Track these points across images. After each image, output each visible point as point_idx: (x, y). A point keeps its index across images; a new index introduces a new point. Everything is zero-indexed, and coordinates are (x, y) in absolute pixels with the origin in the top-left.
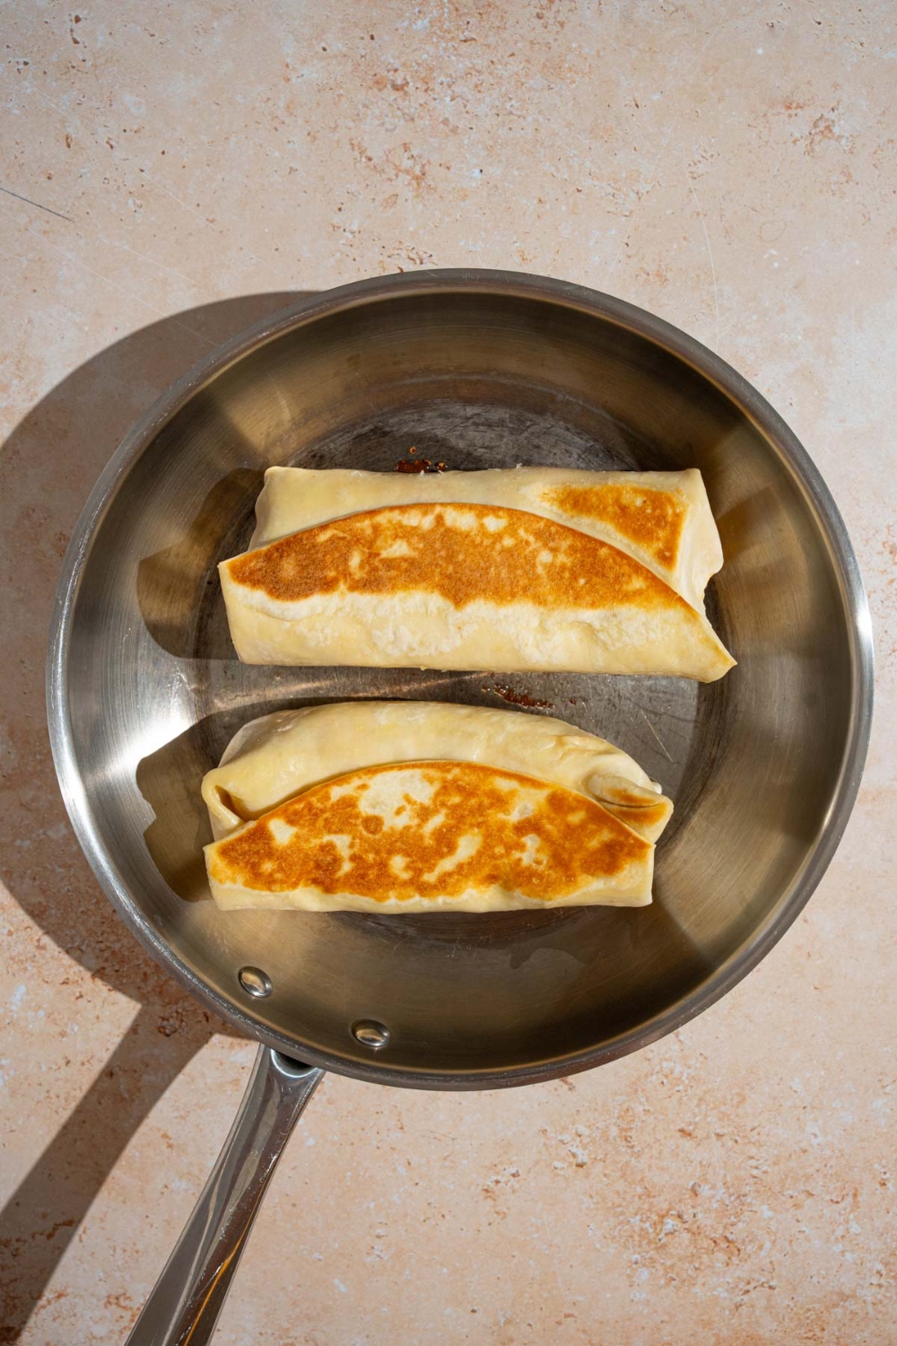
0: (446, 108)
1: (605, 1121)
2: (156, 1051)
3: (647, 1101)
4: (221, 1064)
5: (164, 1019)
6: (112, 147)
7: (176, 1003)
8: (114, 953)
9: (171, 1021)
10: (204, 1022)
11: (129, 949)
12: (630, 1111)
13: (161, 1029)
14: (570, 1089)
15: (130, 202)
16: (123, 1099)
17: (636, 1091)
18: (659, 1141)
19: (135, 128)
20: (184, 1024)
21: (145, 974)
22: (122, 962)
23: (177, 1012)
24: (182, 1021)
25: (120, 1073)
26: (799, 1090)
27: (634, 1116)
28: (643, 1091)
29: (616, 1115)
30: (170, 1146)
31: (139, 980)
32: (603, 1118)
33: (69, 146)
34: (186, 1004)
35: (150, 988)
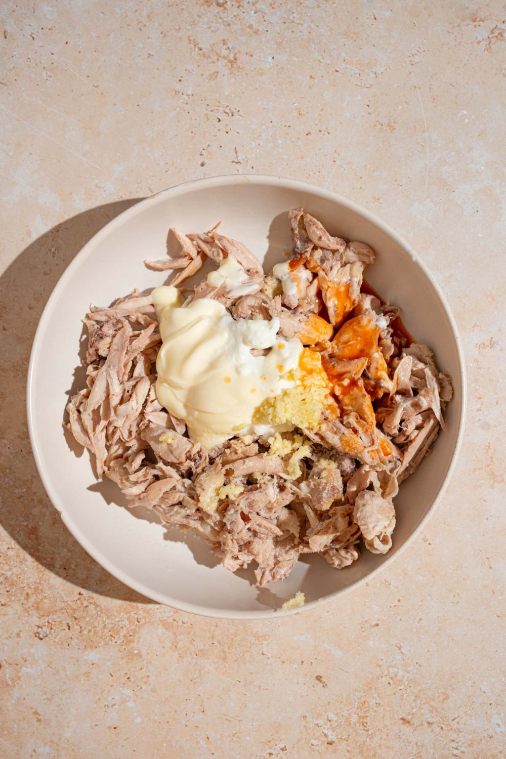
0: (252, 18)
1: (348, 710)
2: (33, 650)
3: (379, 696)
4: (78, 661)
5: (39, 627)
6: (33, 38)
7: (48, 616)
8: (6, 578)
9: (44, 628)
10: (67, 629)
11: (17, 575)
12: (366, 703)
13: (37, 635)
14: (323, 686)
15: (44, 73)
16: (8, 685)
17: (371, 688)
18: (386, 726)
19: (49, 27)
20: (53, 631)
21: (27, 594)
22: (12, 584)
23: (48, 622)
24: (51, 629)
25: (7, 665)
26: (486, 691)
27: (368, 707)
28: (376, 689)
29: (356, 706)
30: (39, 720)
31: (23, 598)
32: (347, 708)
33: (5, 37)
34: (55, 617)
35: (30, 605)
